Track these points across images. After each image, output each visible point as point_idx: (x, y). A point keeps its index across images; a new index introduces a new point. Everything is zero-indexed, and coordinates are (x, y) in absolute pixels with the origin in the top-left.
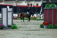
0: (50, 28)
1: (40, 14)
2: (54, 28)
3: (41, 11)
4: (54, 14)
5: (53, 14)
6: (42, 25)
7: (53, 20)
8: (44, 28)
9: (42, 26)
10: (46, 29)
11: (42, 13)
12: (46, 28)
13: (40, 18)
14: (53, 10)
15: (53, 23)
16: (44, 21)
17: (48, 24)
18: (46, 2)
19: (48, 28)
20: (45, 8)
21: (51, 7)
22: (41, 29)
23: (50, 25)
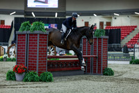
0: (32, 81)
1: (10, 45)
2: (40, 81)
3: (12, 37)
4: (40, 45)
5: (38, 47)
6: (10, 73)
7: (38, 61)
8: (15, 80)
9: (11, 76)
10: (21, 83)
11: (13, 43)
12: (22, 81)
13: (9, 56)
14: (38, 36)
15: (37, 69)
16: (17, 63)
17: (26, 72)
18: (23, 16)
19: (27, 80)
20: (20, 31)
21: (34, 29)
22: (8, 83)
23: (32, 72)
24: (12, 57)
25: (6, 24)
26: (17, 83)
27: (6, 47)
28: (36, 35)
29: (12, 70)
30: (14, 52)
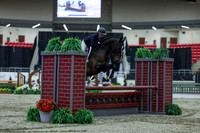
0: (63, 122)
1: (32, 71)
2: (76, 122)
3: (35, 60)
4: (75, 72)
5: (72, 73)
6: (33, 111)
7: (71, 93)
8: (40, 121)
9: (33, 116)
10: (48, 125)
11: (36, 68)
12: (49, 122)
13: (31, 86)
14: (73, 58)
15: (71, 105)
16: (43, 97)
17: (55, 109)
18: (50, 30)
19: (56, 122)
20: (46, 52)
21: (67, 49)
22: (29, 125)
23: (63, 110)
24: (35, 88)
25: (26, 42)
26: (42, 125)
27: (26, 74)
28: (70, 56)
29: (35, 106)
30: (38, 81)
